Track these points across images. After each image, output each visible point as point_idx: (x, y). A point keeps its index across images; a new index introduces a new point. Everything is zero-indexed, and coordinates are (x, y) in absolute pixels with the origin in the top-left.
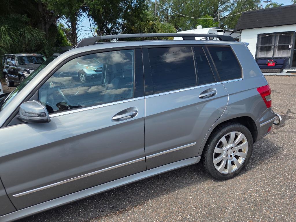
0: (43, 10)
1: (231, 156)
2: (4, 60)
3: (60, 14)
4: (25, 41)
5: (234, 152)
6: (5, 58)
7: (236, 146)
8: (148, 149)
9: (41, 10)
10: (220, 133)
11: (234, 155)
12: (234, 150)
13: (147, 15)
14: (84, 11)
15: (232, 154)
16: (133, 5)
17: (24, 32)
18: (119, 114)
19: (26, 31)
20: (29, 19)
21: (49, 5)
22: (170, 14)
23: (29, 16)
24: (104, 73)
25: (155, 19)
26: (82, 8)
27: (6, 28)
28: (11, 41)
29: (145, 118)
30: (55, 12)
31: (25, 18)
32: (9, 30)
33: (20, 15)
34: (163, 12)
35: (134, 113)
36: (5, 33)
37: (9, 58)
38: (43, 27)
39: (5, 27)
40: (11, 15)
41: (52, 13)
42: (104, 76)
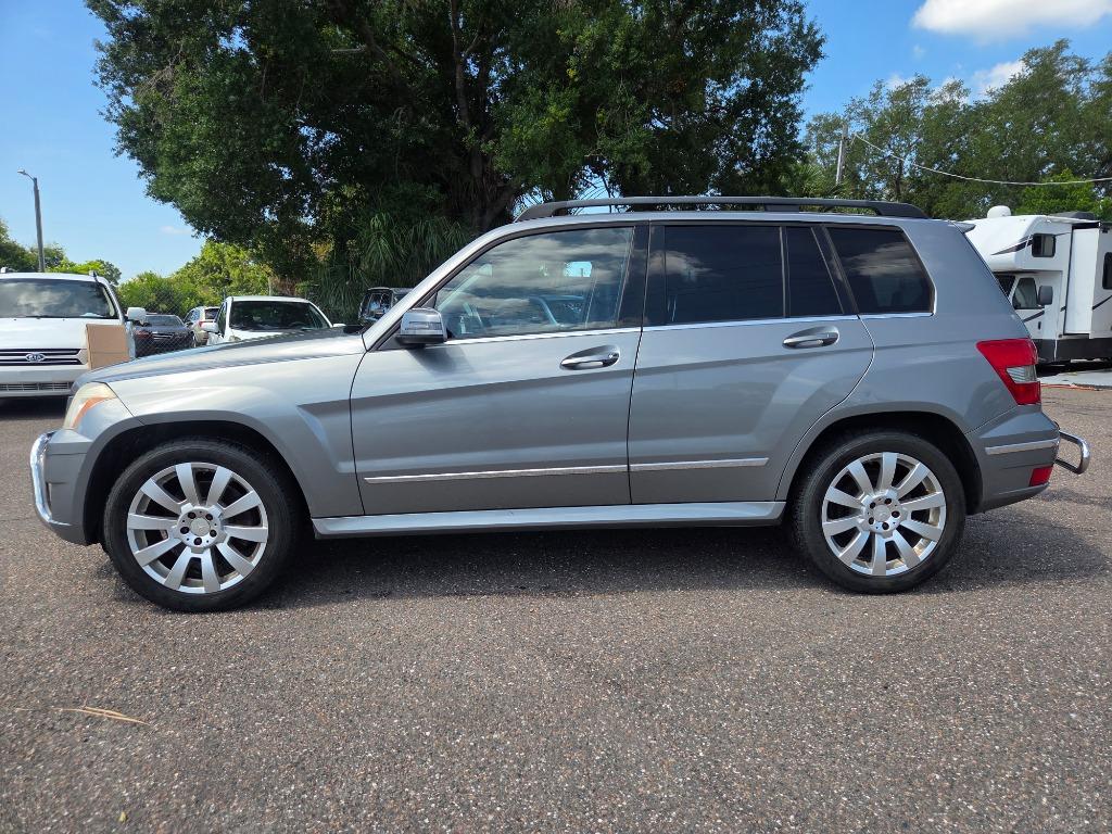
0: (483, 170)
1: (886, 526)
2: (365, 304)
3: (526, 181)
4: (422, 256)
5: (896, 514)
6: (367, 299)
7: (901, 500)
8: (638, 446)
9: (477, 173)
10: (846, 449)
11: (896, 525)
12: (896, 509)
13: (805, 177)
14: (599, 171)
15: (891, 521)
16: (754, 146)
17: (426, 231)
18: (576, 355)
19: (431, 230)
20: (444, 197)
21: (500, 159)
22: (908, 174)
23: (443, 189)
24: (588, 299)
25: (833, 190)
26: (591, 162)
27: (383, 222)
28: (389, 256)
29: (633, 373)
30: (514, 176)
31: (432, 193)
32: (390, 226)
33: (422, 186)
34: (881, 165)
35: (611, 357)
36: (379, 235)
37: (376, 299)
38: (477, 219)
39: (380, 218)
40: (401, 186)
41: (505, 180)
42: (587, 304)
